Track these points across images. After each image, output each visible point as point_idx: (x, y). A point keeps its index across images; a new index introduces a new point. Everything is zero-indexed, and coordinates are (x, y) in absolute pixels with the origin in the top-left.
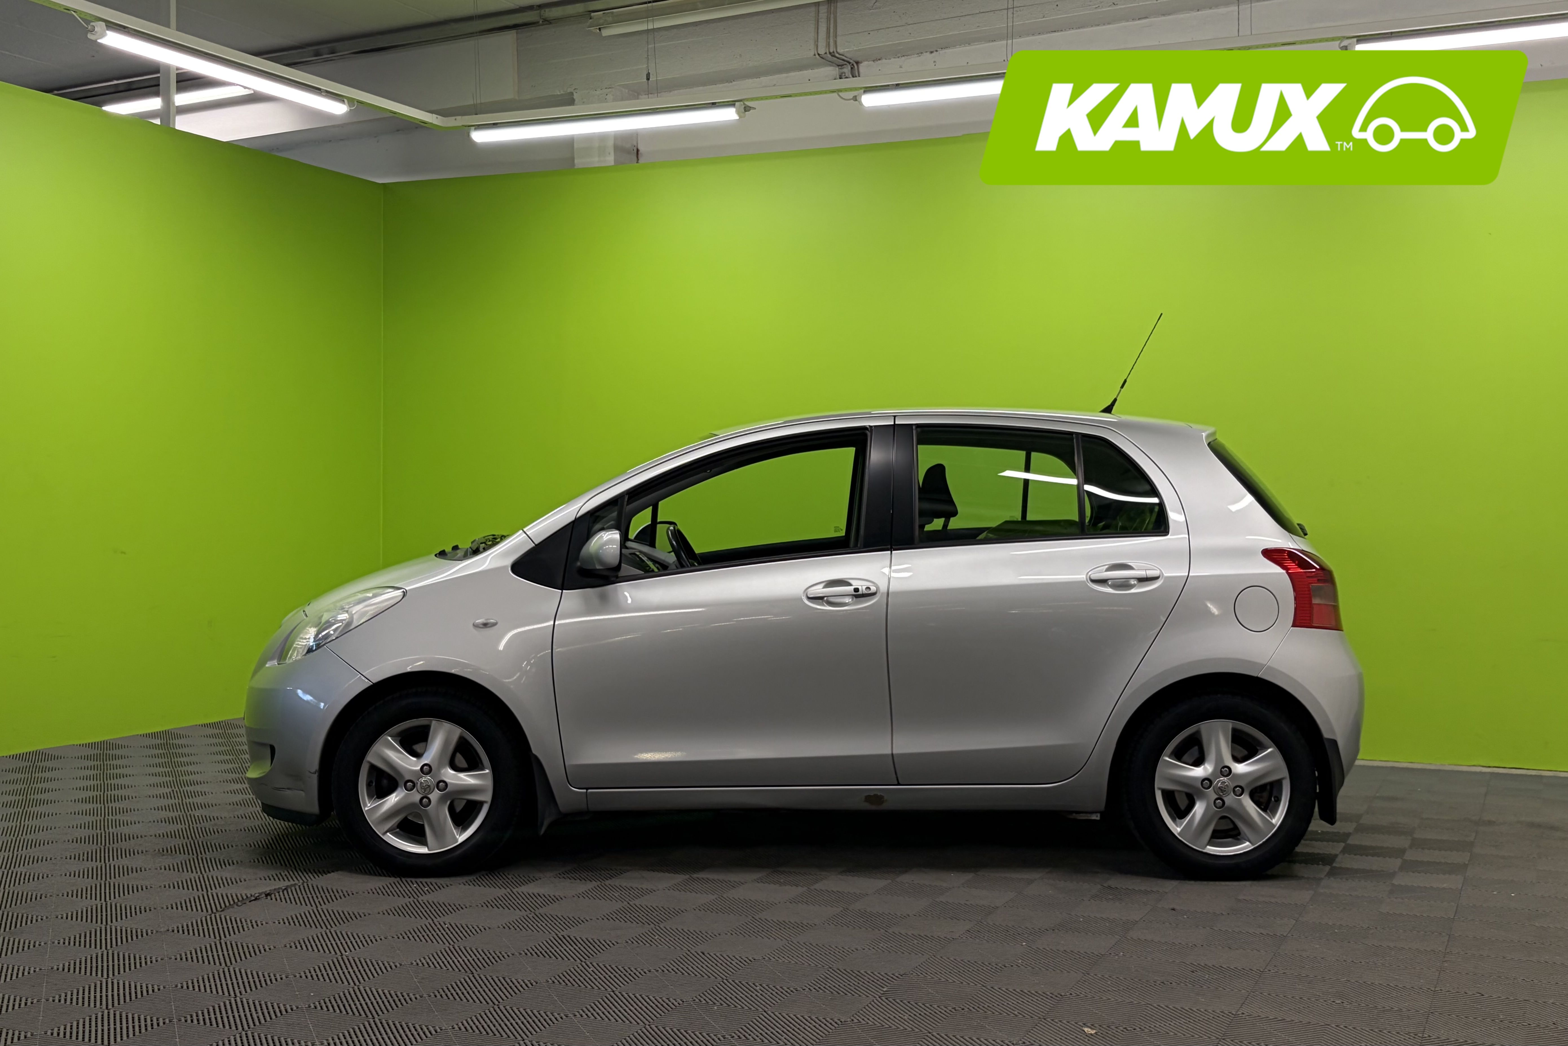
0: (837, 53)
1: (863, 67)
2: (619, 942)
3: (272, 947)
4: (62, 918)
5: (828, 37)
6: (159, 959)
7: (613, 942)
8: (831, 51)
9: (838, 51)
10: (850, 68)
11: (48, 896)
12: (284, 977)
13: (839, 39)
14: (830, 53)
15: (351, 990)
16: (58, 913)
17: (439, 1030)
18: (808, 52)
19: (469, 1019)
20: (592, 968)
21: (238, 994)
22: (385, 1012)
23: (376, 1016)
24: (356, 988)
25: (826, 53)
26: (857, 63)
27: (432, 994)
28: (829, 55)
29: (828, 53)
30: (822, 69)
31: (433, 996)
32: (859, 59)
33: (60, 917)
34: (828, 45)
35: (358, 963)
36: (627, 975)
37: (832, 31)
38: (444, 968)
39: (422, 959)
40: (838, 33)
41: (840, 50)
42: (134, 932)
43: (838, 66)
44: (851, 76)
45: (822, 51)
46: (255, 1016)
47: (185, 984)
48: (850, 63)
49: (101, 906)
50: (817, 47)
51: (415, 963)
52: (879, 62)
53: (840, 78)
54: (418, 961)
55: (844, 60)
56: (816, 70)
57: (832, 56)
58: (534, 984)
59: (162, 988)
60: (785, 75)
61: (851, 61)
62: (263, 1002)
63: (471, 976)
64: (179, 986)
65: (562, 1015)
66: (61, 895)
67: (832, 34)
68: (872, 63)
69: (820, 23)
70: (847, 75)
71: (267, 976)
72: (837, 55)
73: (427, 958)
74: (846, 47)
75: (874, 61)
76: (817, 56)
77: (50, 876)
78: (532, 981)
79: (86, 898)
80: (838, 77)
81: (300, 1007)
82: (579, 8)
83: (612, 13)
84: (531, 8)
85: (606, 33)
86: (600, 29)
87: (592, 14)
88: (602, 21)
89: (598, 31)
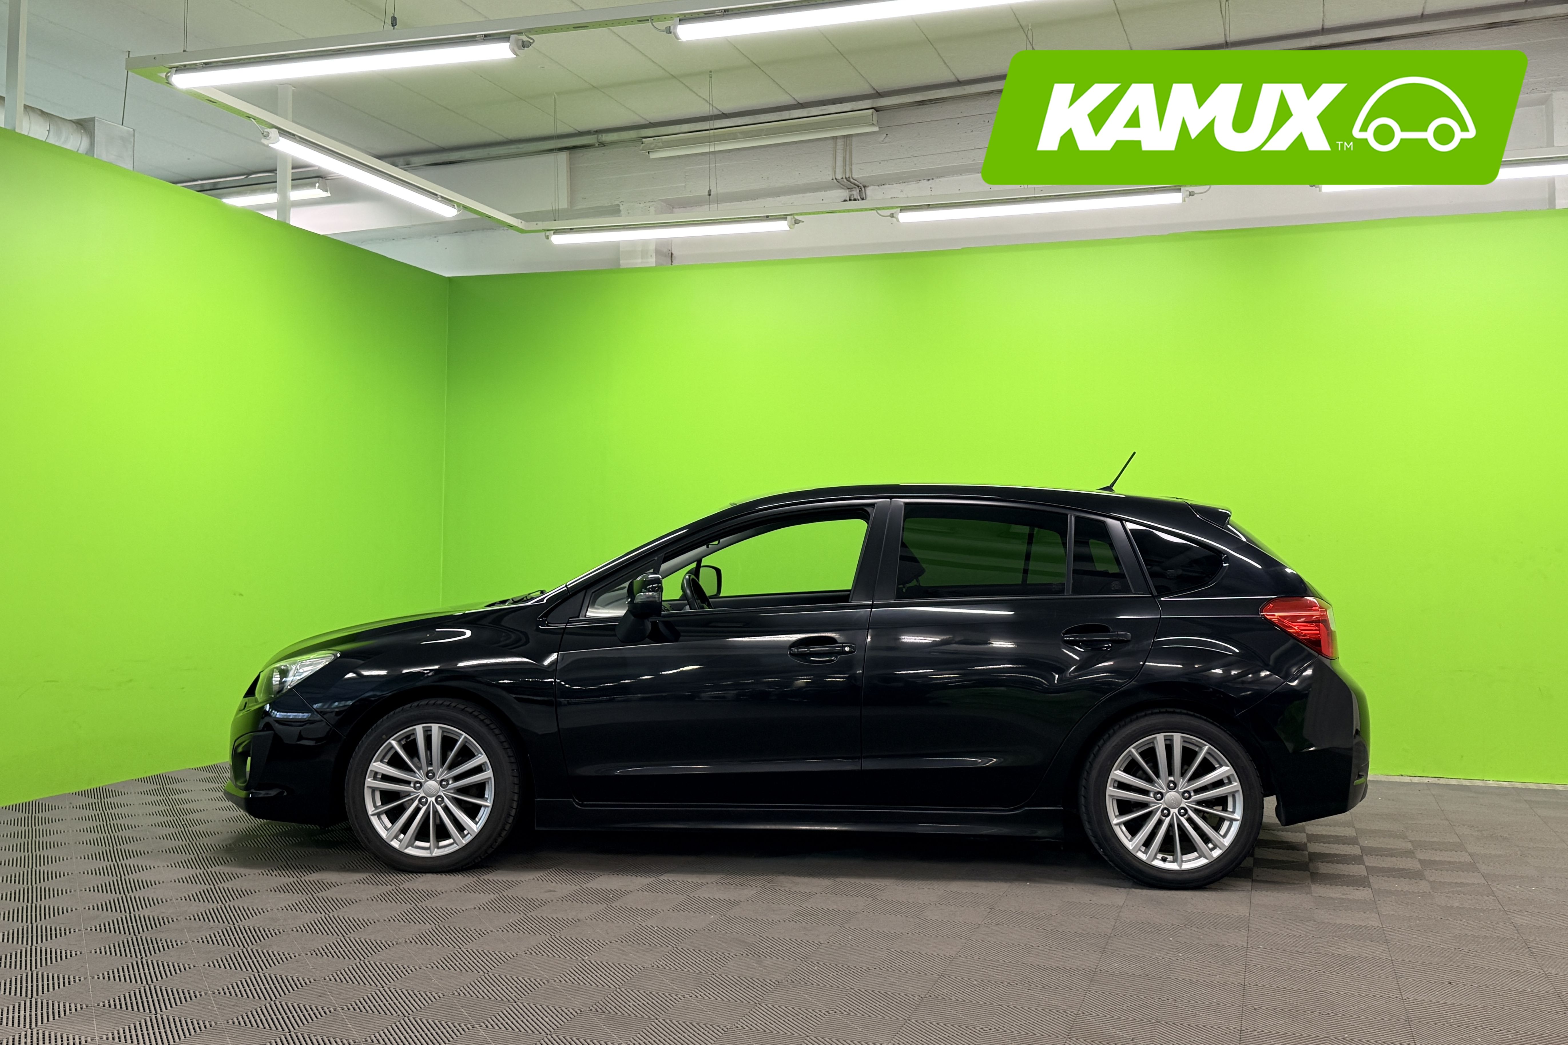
0: (852, 178)
1: (869, 191)
2: (822, 942)
3: (515, 955)
4: (297, 931)
5: (845, 165)
6: (418, 969)
7: (816, 942)
8: (847, 177)
9: (853, 176)
10: (858, 191)
11: (269, 909)
12: (544, 981)
13: (854, 167)
14: (846, 178)
15: (615, 992)
16: (292, 926)
17: (726, 1030)
18: (826, 176)
19: (744, 1018)
20: (816, 967)
21: (516, 1000)
22: (663, 1013)
23: (658, 1017)
24: (618, 990)
25: (842, 178)
26: (865, 187)
27: (691, 994)
28: (845, 180)
29: (844, 177)
30: (834, 191)
31: (694, 996)
32: (867, 185)
33: (295, 930)
34: (845, 172)
35: (603, 966)
36: (851, 972)
37: (848, 159)
38: (686, 970)
39: (658, 961)
40: (853, 162)
41: (855, 176)
42: (374, 943)
43: (848, 189)
44: (859, 198)
45: (839, 177)
46: (547, 1020)
47: (458, 990)
48: (858, 187)
49: (326, 918)
50: (835, 172)
51: (655, 966)
52: (883, 186)
53: (850, 200)
54: (655, 963)
55: (855, 184)
56: (828, 192)
57: (847, 180)
58: (777, 983)
59: (441, 996)
60: (801, 195)
61: (861, 185)
62: (544, 1007)
63: (714, 976)
64: (456, 994)
65: (823, 1012)
66: (281, 909)
67: (848, 162)
68: (877, 187)
69: (837, 154)
70: (856, 197)
71: (528, 981)
72: (852, 180)
73: (660, 959)
74: (859, 173)
75: (878, 186)
76: (835, 180)
77: (257, 891)
78: (774, 981)
79: (306, 912)
80: (848, 199)
81: (582, 1010)
82: (633, 134)
83: (661, 139)
84: (588, 133)
85: (653, 156)
86: (649, 152)
87: (644, 140)
88: (652, 146)
89: (647, 153)
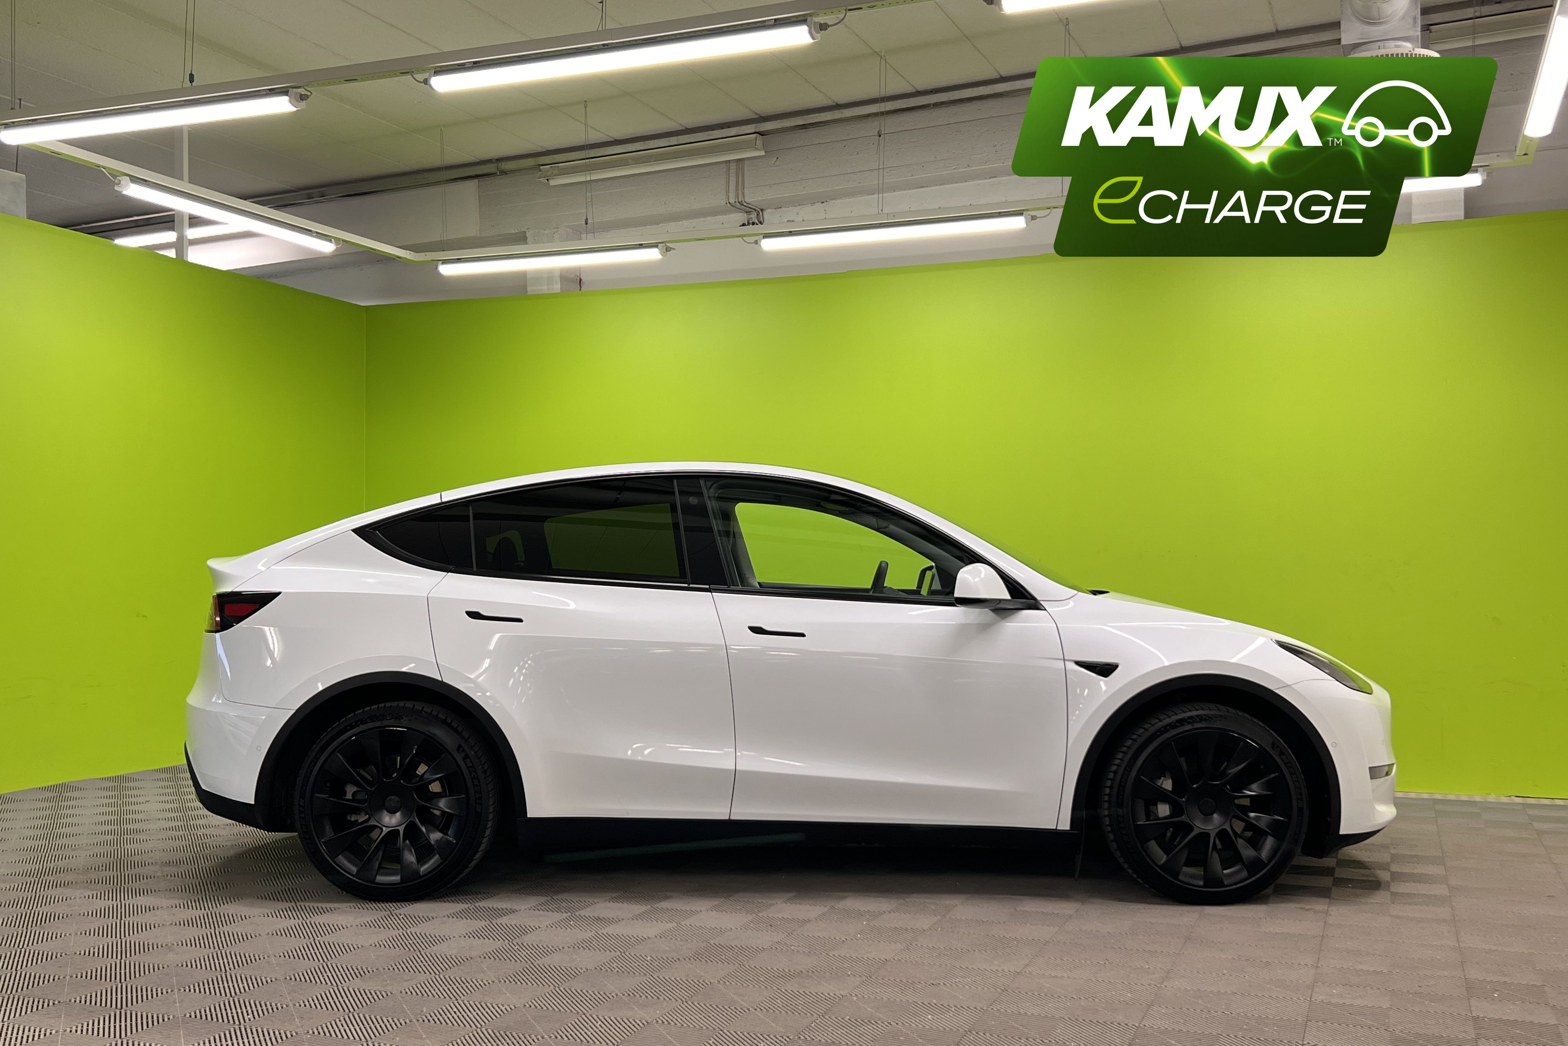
1: (767, 215)
5: (737, 190)
8: (742, 201)
9: (747, 201)
10: (755, 214)
13: (746, 191)
25: (736, 202)
26: (761, 211)
28: (739, 204)
29: (738, 201)
30: (729, 215)
32: (762, 209)
34: (737, 195)
37: (740, 184)
40: (746, 186)
41: (750, 200)
43: (745, 213)
44: (756, 223)
45: (732, 199)
48: (755, 210)
50: (728, 197)
52: (779, 209)
53: (746, 225)
56: (726, 217)
57: (741, 204)
61: (757, 209)
67: (740, 188)
68: (774, 211)
69: (731, 177)
70: (752, 222)
74: (753, 198)
75: (775, 209)
76: (728, 204)
80: (745, 223)
82: (530, 162)
83: (558, 167)
84: (490, 161)
85: (552, 183)
86: (548, 180)
87: (542, 167)
88: (549, 174)
89: (546, 181)
